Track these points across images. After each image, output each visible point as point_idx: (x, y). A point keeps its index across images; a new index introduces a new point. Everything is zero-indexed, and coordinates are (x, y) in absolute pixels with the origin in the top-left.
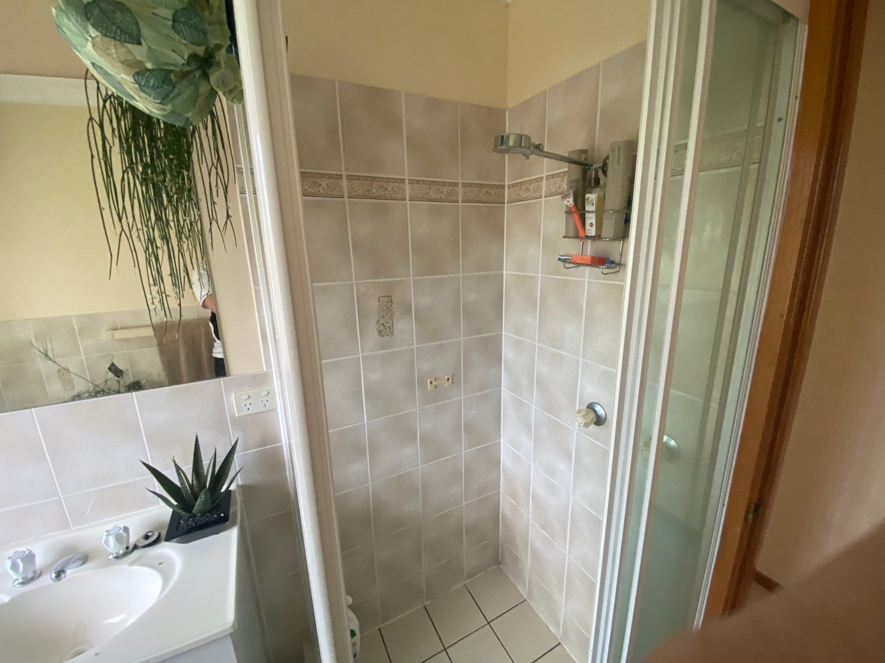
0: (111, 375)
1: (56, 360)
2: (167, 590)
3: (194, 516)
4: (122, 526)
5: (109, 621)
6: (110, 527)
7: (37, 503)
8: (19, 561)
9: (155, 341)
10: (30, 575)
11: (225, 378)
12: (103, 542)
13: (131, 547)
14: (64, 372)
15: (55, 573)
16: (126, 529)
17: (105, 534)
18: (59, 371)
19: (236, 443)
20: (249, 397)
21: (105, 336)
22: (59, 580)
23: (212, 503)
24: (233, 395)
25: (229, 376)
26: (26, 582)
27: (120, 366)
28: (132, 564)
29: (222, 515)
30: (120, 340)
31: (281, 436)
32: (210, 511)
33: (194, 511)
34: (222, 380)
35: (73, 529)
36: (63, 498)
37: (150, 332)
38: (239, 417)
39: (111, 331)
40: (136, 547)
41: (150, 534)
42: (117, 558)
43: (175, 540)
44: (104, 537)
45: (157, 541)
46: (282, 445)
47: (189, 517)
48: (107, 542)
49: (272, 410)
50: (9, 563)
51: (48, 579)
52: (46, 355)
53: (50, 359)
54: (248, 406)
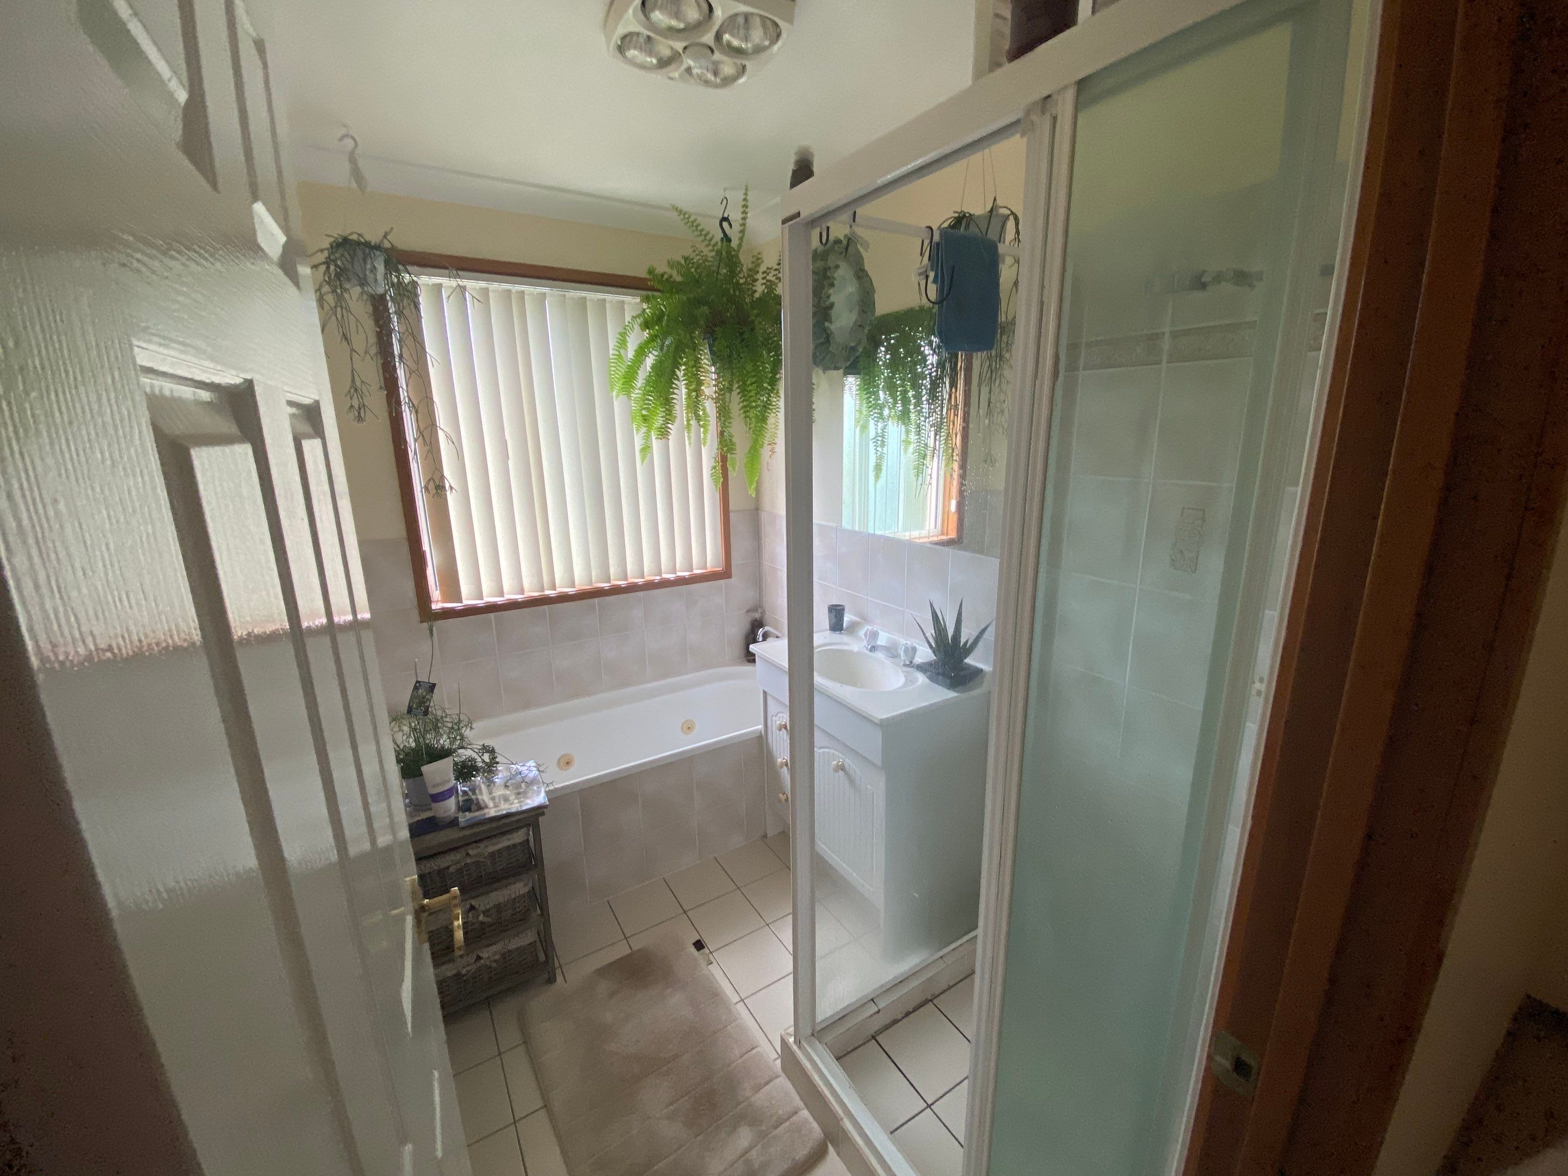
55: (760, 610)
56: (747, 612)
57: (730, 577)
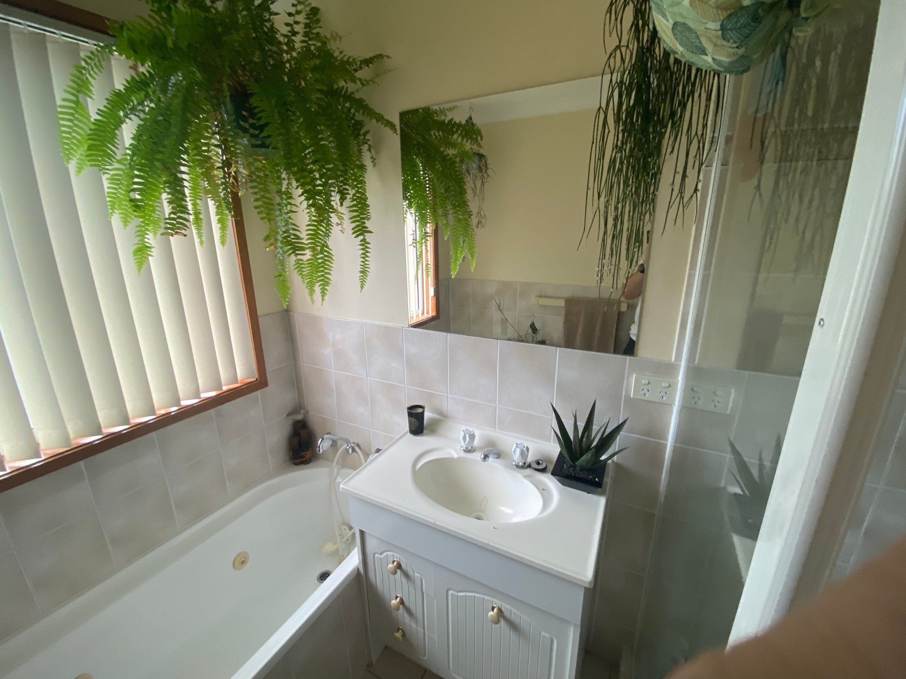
0: (530, 331)
1: (504, 312)
2: (545, 514)
3: (574, 467)
4: (526, 446)
5: (502, 508)
6: (519, 442)
7: (485, 403)
8: (467, 435)
9: (563, 312)
10: (470, 448)
11: (631, 357)
12: (513, 450)
13: (527, 464)
14: (504, 321)
15: (484, 455)
16: (528, 449)
17: (515, 445)
18: (502, 320)
19: (624, 422)
20: (649, 383)
21: (533, 300)
22: (485, 461)
23: (592, 465)
24: (634, 376)
25: (636, 356)
26: (467, 451)
27: (537, 325)
28: (526, 477)
29: (597, 479)
30: (541, 305)
31: (668, 434)
32: (588, 470)
33: (578, 463)
34: (628, 358)
35: (497, 431)
36: (498, 407)
37: (562, 303)
38: (633, 398)
39: (538, 298)
40: (529, 466)
41: (540, 462)
42: (517, 466)
43: (558, 477)
44: (514, 447)
45: (543, 470)
46: (666, 445)
47: (571, 466)
48: (515, 451)
49: (668, 404)
50: (462, 434)
51: (478, 456)
52: (499, 307)
53: (501, 311)
54: (645, 390)
55: (302, 412)
56: (288, 415)
57: (267, 385)
